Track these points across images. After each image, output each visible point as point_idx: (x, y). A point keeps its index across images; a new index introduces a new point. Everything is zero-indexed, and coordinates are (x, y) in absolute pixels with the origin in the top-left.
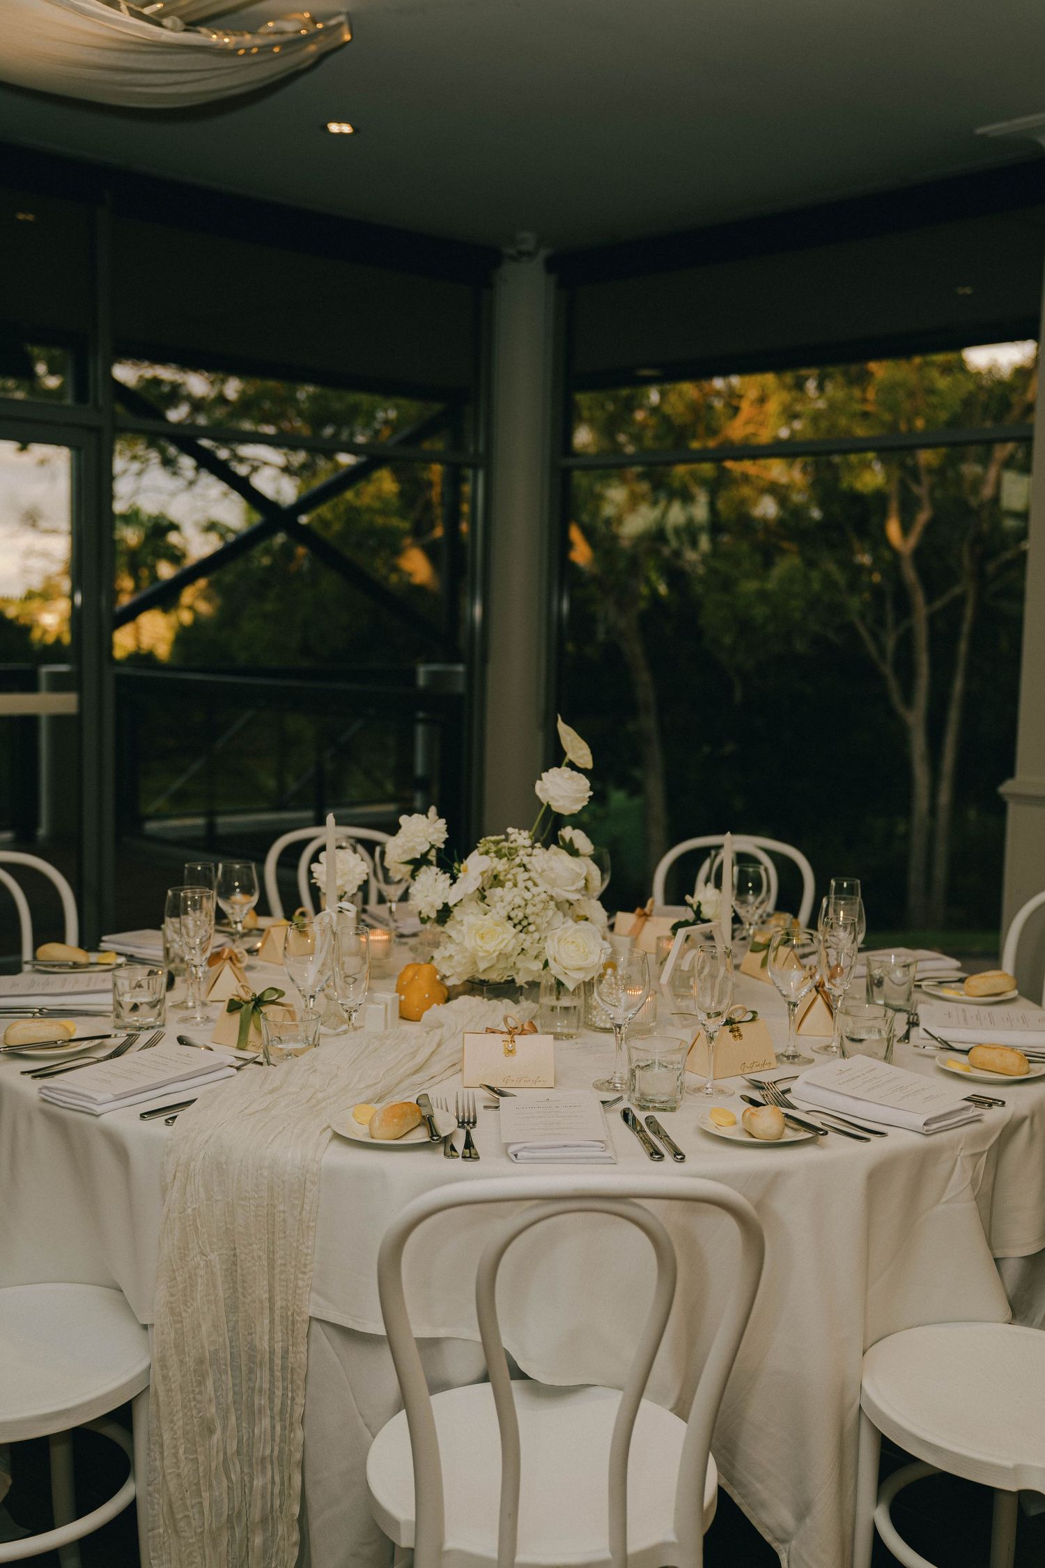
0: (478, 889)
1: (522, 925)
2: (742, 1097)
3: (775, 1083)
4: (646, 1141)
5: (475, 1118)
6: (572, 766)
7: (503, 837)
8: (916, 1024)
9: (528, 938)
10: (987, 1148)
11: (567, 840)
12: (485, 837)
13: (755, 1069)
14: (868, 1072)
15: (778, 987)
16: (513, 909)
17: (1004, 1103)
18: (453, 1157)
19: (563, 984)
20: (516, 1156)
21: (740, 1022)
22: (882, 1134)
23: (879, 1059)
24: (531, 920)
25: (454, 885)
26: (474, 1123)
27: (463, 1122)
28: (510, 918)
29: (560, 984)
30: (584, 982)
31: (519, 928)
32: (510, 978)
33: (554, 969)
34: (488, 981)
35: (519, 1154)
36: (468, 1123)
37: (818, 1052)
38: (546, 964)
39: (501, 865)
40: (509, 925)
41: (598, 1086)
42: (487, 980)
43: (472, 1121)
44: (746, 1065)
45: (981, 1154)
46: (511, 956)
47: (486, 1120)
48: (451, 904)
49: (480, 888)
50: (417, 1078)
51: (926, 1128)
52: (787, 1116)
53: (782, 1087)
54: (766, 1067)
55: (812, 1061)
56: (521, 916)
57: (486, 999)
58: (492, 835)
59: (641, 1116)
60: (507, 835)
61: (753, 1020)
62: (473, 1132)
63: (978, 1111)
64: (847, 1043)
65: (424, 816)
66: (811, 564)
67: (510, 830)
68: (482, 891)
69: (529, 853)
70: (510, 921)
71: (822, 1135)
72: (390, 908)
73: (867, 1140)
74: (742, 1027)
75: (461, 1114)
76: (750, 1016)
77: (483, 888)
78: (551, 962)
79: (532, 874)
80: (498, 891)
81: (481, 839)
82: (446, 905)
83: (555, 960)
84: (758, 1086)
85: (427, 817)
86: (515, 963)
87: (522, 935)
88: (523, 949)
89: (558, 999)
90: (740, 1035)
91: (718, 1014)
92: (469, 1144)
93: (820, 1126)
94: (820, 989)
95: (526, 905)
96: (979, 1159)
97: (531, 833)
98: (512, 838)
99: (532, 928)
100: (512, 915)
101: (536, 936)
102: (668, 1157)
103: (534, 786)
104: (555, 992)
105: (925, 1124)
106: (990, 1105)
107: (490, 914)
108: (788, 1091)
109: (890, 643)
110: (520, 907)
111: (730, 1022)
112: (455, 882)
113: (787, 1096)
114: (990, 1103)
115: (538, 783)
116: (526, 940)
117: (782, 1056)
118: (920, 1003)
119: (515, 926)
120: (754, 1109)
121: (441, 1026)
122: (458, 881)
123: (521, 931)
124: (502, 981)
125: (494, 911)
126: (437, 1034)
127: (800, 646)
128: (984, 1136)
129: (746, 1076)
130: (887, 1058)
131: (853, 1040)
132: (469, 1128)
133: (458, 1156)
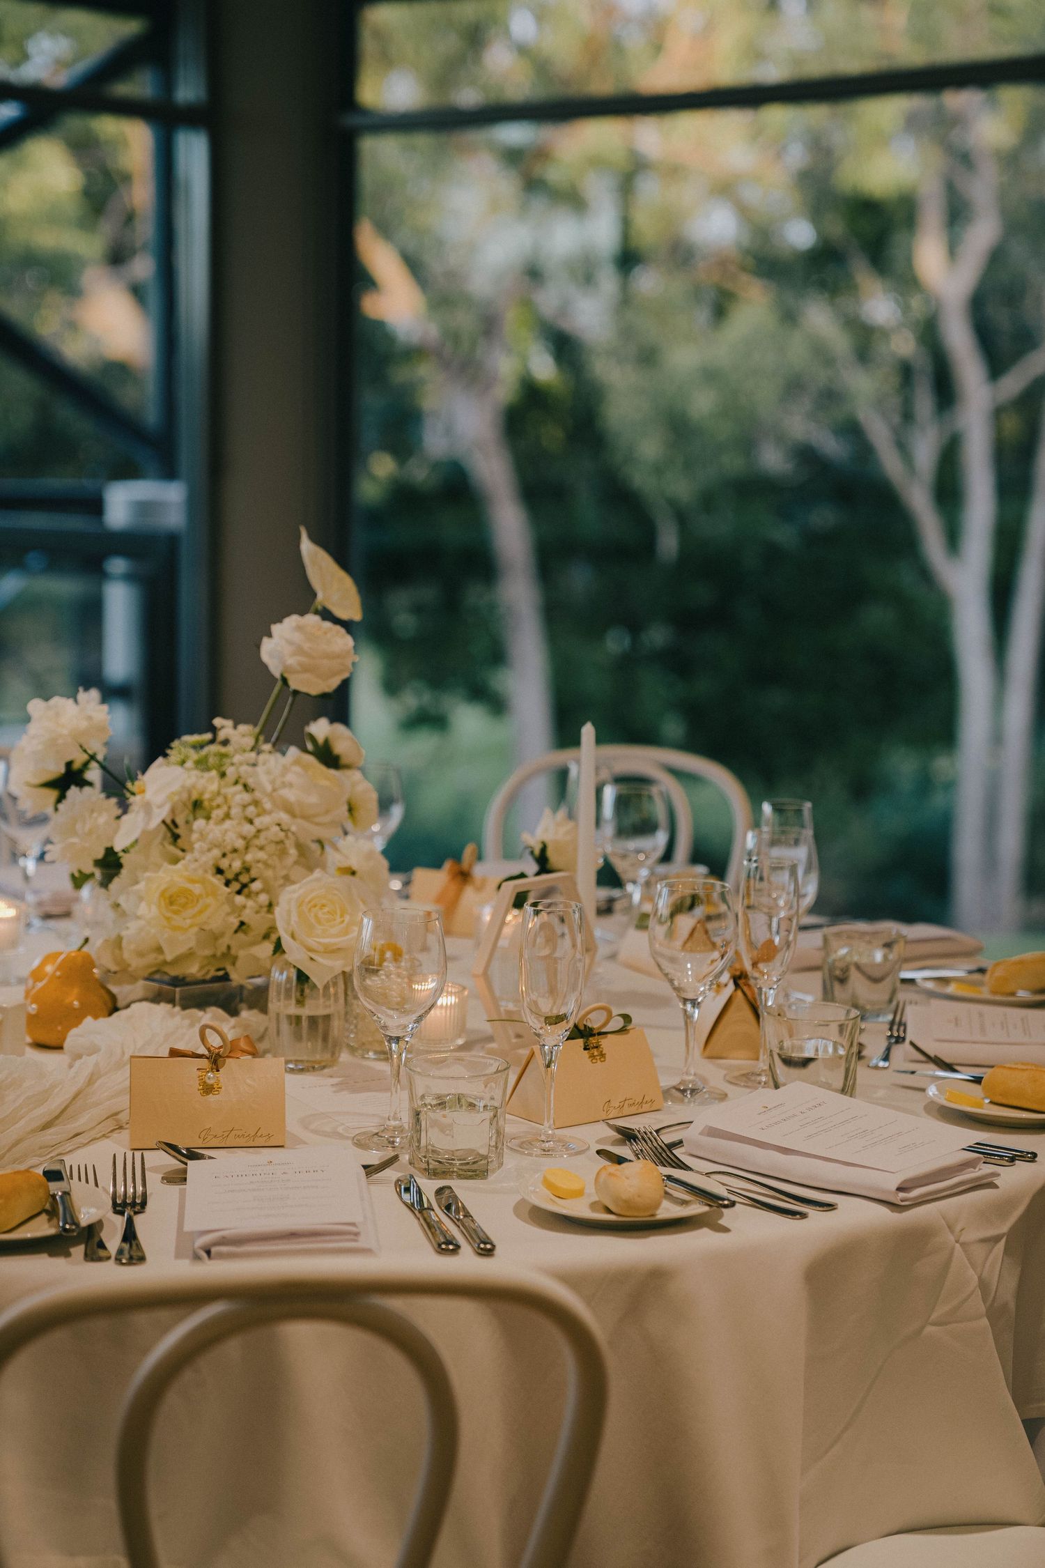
0: (164, 822)
1: (240, 882)
2: (598, 1152)
3: (657, 1131)
4: (430, 1227)
5: (144, 1195)
6: (326, 615)
7: (208, 736)
8: (900, 1040)
9: (250, 903)
10: (1005, 1228)
11: (320, 740)
12: (179, 737)
13: (627, 1111)
14: (810, 1109)
15: (666, 975)
16: (224, 855)
17: (1035, 1155)
18: (100, 1259)
19: (307, 978)
20: (208, 1253)
21: (600, 1034)
22: (830, 1207)
23: (836, 1091)
24: (253, 873)
25: (125, 818)
26: (144, 1204)
27: (124, 1204)
28: (220, 871)
29: (302, 978)
30: (344, 973)
31: (236, 886)
32: (221, 973)
33: (295, 954)
34: (184, 978)
35: (214, 1250)
36: (133, 1204)
37: (736, 1084)
38: (278, 948)
39: (208, 784)
40: (218, 881)
41: (360, 1144)
42: (181, 976)
43: (138, 1201)
44: (613, 1104)
45: (996, 1239)
46: (222, 934)
47: (161, 1197)
48: (117, 848)
49: (169, 821)
50: (50, 1136)
51: (902, 1195)
52: (669, 1178)
53: (667, 1138)
54: (646, 1107)
55: (723, 1097)
56: (237, 865)
57: (177, 1009)
58: (191, 733)
59: (429, 1186)
60: (214, 730)
61: (623, 1030)
62: (139, 1220)
63: (987, 1169)
64: (780, 1069)
65: (71, 701)
66: (789, 317)
67: (218, 722)
68: (172, 826)
69: (252, 761)
70: (219, 876)
71: (726, 1206)
72: (24, 870)
73: (803, 1216)
74: (605, 1043)
75: (121, 1190)
76: (617, 1023)
77: (174, 822)
78: (287, 942)
79: (258, 794)
80: (199, 824)
81: (172, 740)
82: (110, 851)
83: (293, 936)
84: (628, 1136)
85: (76, 701)
86: (229, 947)
87: (240, 899)
88: (242, 923)
89: (300, 1002)
90: (602, 1055)
91: (559, 1019)
92: (130, 1235)
93: (725, 1194)
94: (741, 982)
95: (247, 848)
96: (993, 1247)
97: (257, 729)
98: (222, 735)
99: (256, 886)
100: (224, 864)
101: (263, 898)
102: (466, 1249)
103: (258, 646)
104: (294, 994)
105: (900, 1189)
106: (1012, 1160)
107: (182, 862)
108: (679, 1143)
109: (925, 451)
110: (235, 851)
111: (582, 1033)
112: (125, 812)
113: (677, 1152)
114: (1015, 1157)
115: (265, 640)
116: (249, 907)
117: (674, 1090)
118: (911, 1003)
119: (227, 884)
120: (614, 1168)
121: (94, 1050)
122: (131, 808)
123: (239, 892)
124: (208, 977)
125: (189, 857)
126: (88, 1063)
127: (773, 460)
128: (1002, 1209)
129: (610, 1122)
130: (847, 1089)
131: (788, 1062)
132: (132, 1213)
133: (109, 1258)
